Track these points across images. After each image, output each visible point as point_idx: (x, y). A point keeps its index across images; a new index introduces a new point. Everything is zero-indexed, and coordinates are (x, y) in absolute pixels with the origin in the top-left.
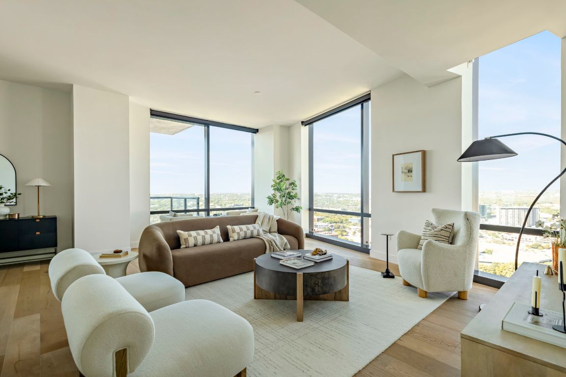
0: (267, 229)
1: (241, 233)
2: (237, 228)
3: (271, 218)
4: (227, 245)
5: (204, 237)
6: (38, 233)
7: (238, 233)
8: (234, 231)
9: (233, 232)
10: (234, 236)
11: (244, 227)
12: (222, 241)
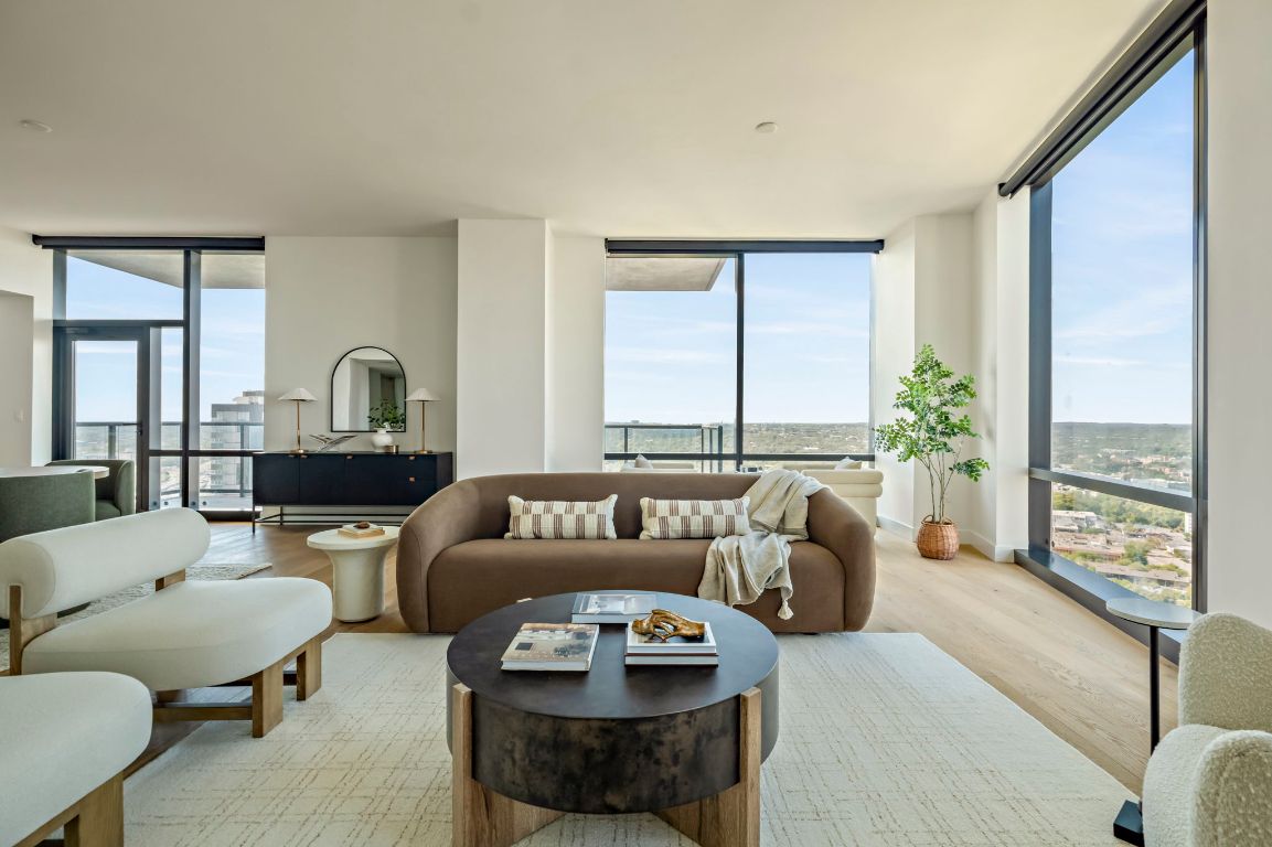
0: (770, 517)
1: (670, 519)
2: (663, 506)
3: (796, 485)
4: (628, 546)
5: (580, 520)
6: (412, 479)
7: (663, 520)
8: (653, 513)
9: (650, 516)
10: (652, 527)
11: (684, 506)
12: (615, 536)
